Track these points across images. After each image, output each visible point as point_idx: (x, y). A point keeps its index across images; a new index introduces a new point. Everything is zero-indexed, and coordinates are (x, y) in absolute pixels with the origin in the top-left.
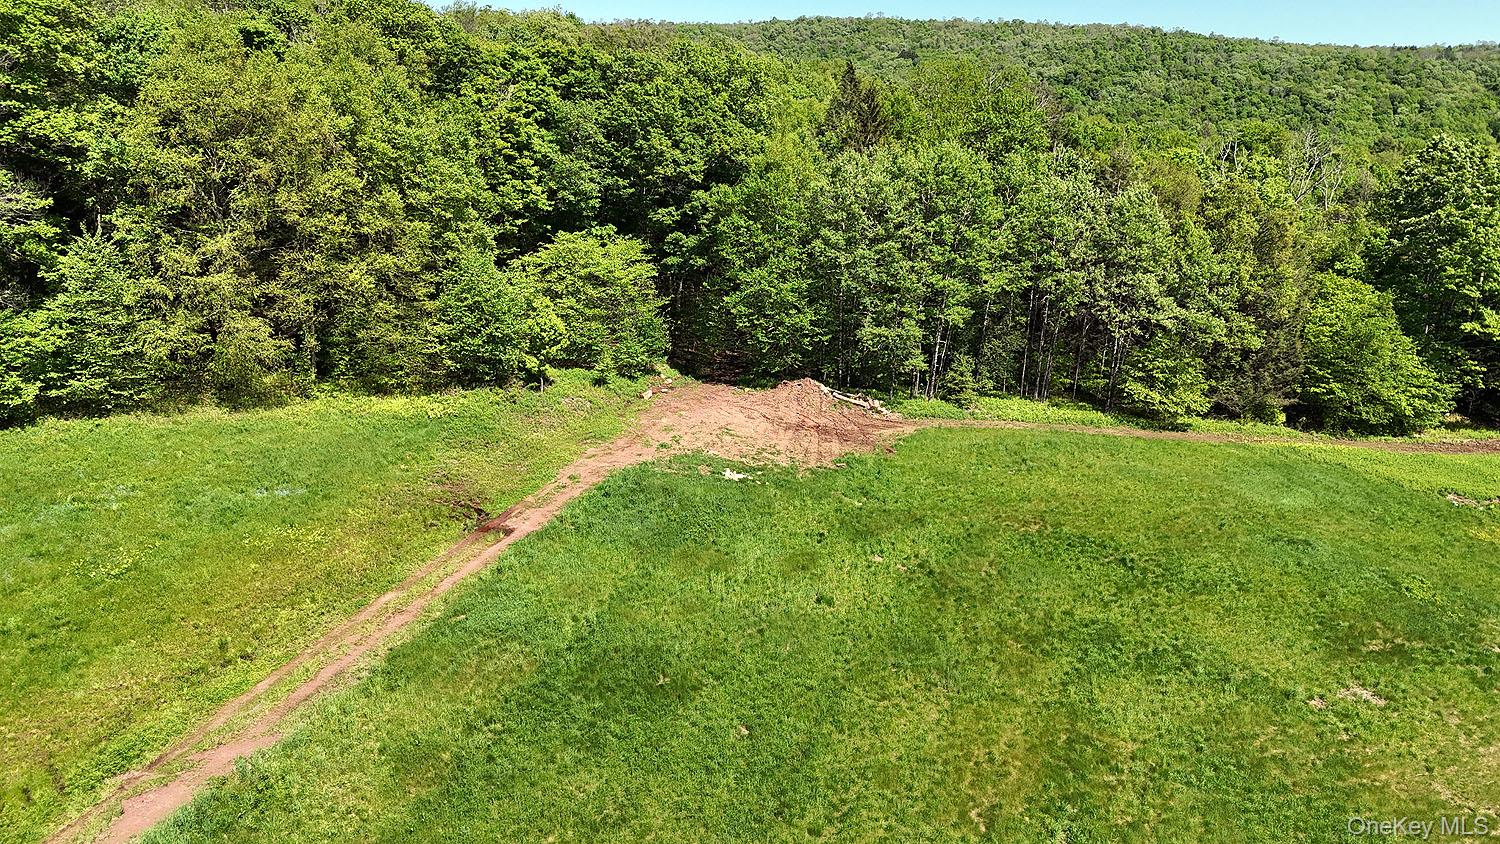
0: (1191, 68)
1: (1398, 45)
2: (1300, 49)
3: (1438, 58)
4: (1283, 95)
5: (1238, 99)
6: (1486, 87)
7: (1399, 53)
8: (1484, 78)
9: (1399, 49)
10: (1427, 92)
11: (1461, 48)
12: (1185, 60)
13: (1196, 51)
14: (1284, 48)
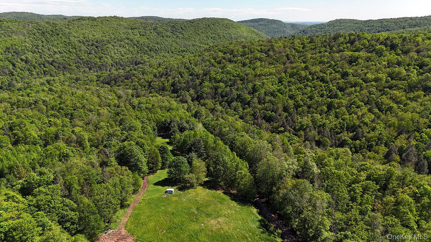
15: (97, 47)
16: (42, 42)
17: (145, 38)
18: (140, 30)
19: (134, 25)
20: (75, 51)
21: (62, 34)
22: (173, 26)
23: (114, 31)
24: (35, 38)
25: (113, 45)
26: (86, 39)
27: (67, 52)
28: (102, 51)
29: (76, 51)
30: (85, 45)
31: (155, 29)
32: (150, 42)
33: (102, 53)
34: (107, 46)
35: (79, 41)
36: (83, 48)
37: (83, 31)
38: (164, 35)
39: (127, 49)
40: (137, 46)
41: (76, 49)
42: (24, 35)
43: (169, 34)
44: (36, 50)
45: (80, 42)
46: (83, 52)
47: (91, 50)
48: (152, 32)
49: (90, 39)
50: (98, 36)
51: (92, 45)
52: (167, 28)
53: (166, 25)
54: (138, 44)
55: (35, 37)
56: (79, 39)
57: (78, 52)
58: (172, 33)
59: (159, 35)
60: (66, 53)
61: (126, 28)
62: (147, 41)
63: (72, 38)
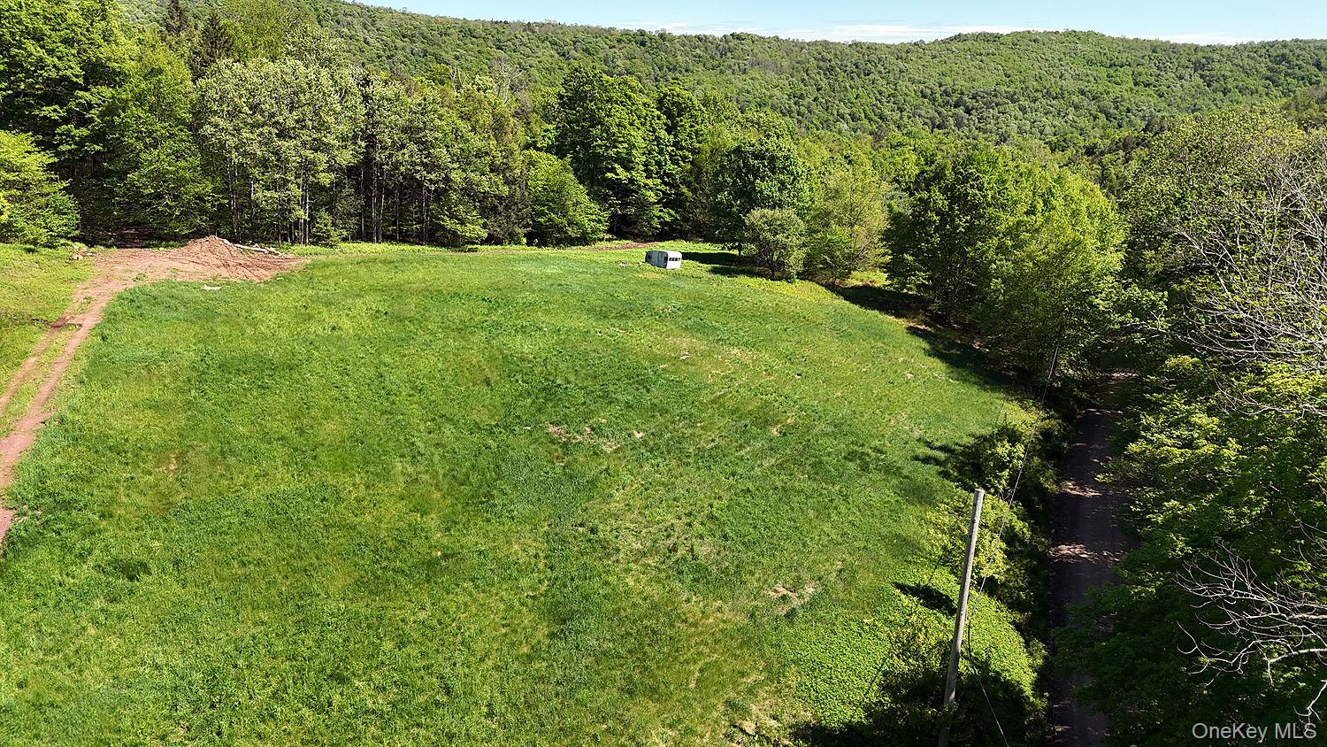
0: (345, 30)
1: (495, 20)
2: (429, 20)
3: (524, 30)
4: (421, 54)
5: (389, 58)
6: (558, 53)
7: (497, 26)
8: (556, 48)
9: (496, 22)
10: (522, 56)
11: (537, 24)
12: (339, 23)
13: (345, 15)
14: (413, 17)
15: (968, 111)
16: (818, 90)
17: (1152, 93)
18: (1140, 69)
19: (1125, 55)
20: (897, 115)
21: (880, 72)
22: (1283, 55)
23: (1047, 69)
24: (803, 80)
25: (1023, 109)
26: (943, 89)
27: (876, 118)
28: (979, 122)
29: (901, 118)
30: (936, 104)
31: (1198, 66)
32: (1163, 105)
33: (978, 128)
34: (1001, 109)
35: (921, 92)
36: (928, 110)
37: (944, 68)
38: (1229, 86)
39: (1066, 122)
40: (1108, 115)
41: (901, 112)
42: (779, 71)
43: (1251, 82)
44: (794, 108)
45: (924, 96)
46: (919, 121)
47: (945, 119)
48: (1187, 77)
49: (955, 87)
50: (987, 81)
51: (956, 106)
52: (1252, 63)
53: (1252, 54)
54: (1117, 108)
55: (806, 77)
56: (922, 86)
57: (906, 119)
58: (1268, 82)
59: (1209, 86)
60: (870, 120)
61: (1090, 63)
62: (1154, 100)
63: (903, 85)
